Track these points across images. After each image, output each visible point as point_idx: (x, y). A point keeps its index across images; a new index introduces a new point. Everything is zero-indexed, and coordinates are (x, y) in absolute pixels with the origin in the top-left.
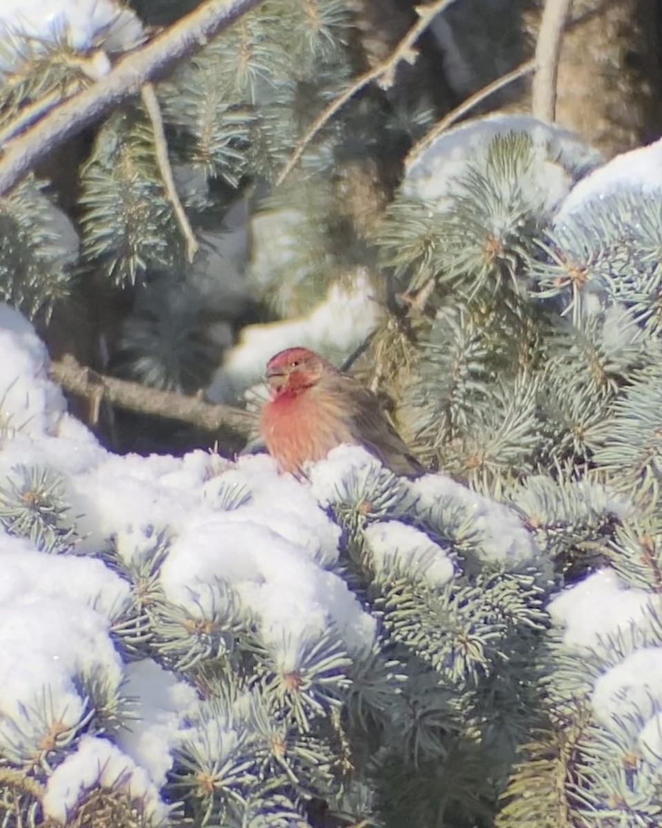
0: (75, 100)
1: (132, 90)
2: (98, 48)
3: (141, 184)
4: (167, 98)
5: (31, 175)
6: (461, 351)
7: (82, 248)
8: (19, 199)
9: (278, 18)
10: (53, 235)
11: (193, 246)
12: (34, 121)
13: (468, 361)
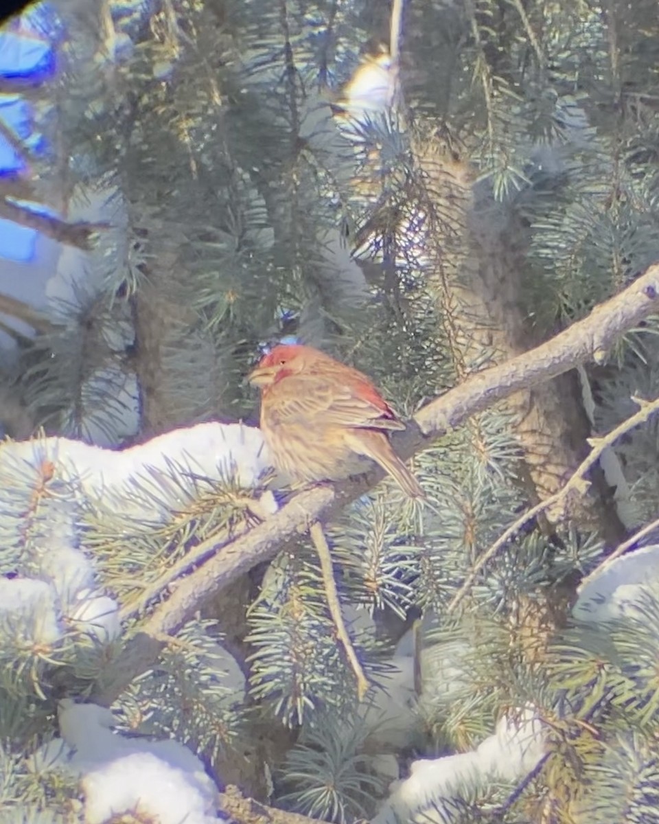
0: (243, 538)
1: (301, 529)
2: (266, 488)
3: (308, 622)
4: (335, 537)
5: (198, 614)
6: (635, 774)
7: (249, 686)
8: (185, 636)
9: (447, 449)
10: (220, 674)
11: (363, 684)
12: (200, 562)
13: (644, 784)
